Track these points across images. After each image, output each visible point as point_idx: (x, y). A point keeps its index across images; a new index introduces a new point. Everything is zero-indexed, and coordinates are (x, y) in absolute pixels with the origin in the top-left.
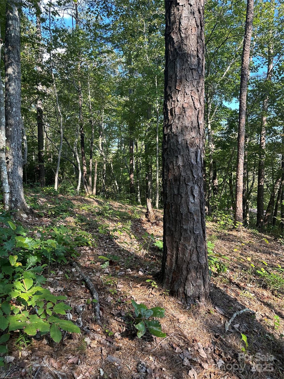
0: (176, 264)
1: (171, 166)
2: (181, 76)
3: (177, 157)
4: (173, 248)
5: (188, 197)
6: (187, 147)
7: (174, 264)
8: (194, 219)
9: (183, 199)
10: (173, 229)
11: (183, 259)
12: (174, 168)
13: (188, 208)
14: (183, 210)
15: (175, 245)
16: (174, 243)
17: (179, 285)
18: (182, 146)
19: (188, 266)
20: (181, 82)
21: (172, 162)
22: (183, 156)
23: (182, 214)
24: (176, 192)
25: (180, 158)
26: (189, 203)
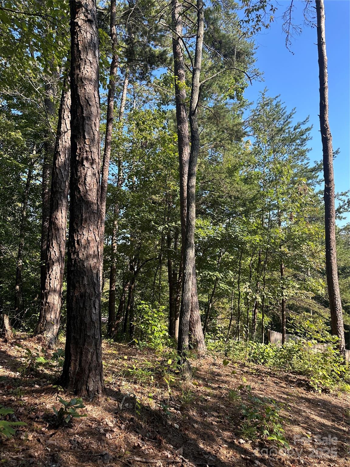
0: (79, 366)
1: (77, 285)
2: (86, 217)
3: (83, 278)
4: (77, 353)
5: (91, 309)
6: (91, 269)
7: (78, 367)
8: (95, 326)
9: (88, 311)
10: (78, 337)
11: (86, 360)
12: (80, 286)
13: (91, 318)
14: (87, 320)
15: (79, 350)
16: (78, 349)
17: (82, 384)
18: (87, 269)
19: (89, 366)
20: (86, 221)
21: (78, 282)
22: (87, 276)
23: (86, 324)
24: (82, 306)
25: (85, 278)
26: (92, 314)
